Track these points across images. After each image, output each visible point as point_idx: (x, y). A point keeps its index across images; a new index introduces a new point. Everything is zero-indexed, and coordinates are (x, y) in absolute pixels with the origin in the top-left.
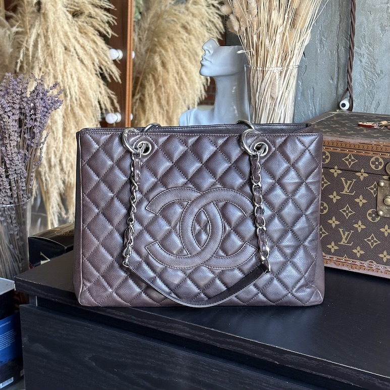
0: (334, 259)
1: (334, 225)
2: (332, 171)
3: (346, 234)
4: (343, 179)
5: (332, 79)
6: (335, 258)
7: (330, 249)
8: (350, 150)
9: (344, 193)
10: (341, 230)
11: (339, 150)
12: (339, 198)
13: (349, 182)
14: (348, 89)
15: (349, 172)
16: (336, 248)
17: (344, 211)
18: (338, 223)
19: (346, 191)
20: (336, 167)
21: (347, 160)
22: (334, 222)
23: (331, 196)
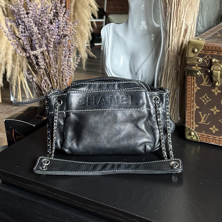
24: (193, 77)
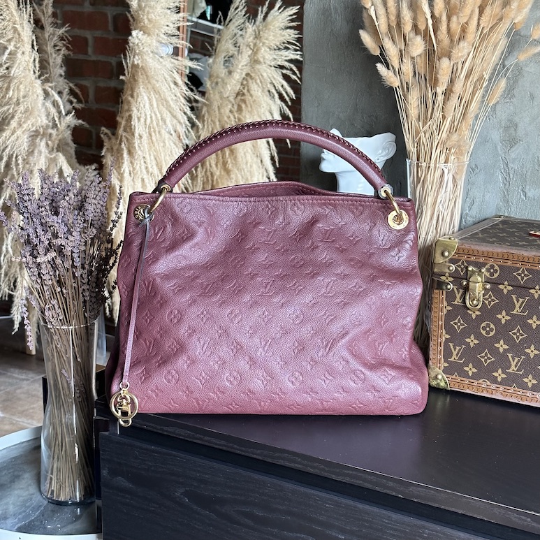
1: (501, 350)
2: (501, 287)
3: (516, 361)
4: (514, 297)
6: (502, 388)
7: (497, 377)
8: (523, 263)
9: (514, 312)
10: (510, 355)
11: (510, 263)
12: (508, 318)
13: (521, 300)
15: (521, 289)
16: (504, 376)
17: (514, 334)
18: (506, 347)
19: (517, 310)
20: (506, 283)
21: (519, 275)
22: (502, 346)
23: (499, 316)
24: (441, 291)
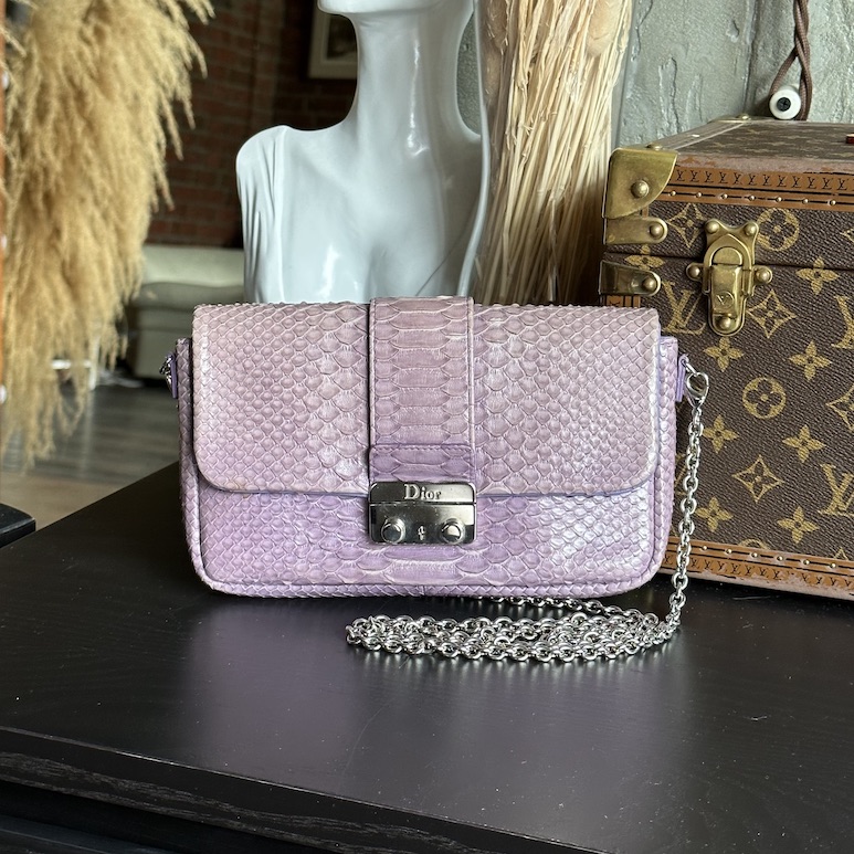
0: (801, 565)
1: (803, 454)
2: (804, 274)
4: (842, 300)
5: (738, 30)
6: (804, 562)
7: (789, 532)
9: (843, 345)
10: (828, 469)
12: (824, 362)
14: (794, 54)
16: (810, 527)
18: (818, 445)
20: (819, 262)
22: (804, 444)
23: (798, 360)
24: (629, 299)
